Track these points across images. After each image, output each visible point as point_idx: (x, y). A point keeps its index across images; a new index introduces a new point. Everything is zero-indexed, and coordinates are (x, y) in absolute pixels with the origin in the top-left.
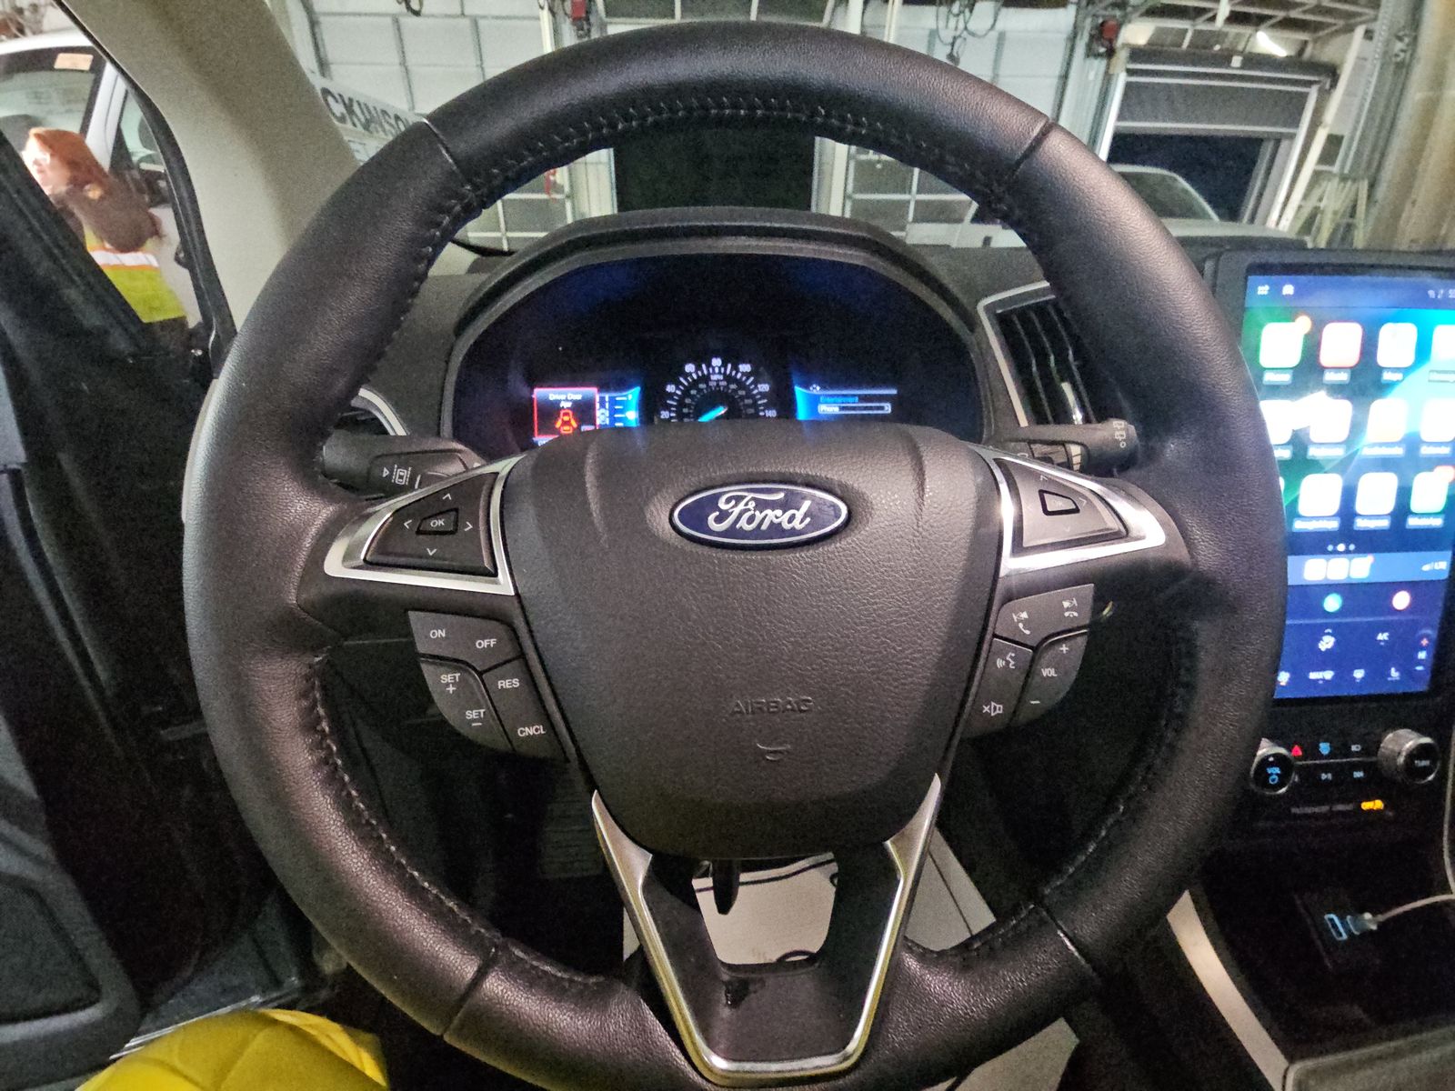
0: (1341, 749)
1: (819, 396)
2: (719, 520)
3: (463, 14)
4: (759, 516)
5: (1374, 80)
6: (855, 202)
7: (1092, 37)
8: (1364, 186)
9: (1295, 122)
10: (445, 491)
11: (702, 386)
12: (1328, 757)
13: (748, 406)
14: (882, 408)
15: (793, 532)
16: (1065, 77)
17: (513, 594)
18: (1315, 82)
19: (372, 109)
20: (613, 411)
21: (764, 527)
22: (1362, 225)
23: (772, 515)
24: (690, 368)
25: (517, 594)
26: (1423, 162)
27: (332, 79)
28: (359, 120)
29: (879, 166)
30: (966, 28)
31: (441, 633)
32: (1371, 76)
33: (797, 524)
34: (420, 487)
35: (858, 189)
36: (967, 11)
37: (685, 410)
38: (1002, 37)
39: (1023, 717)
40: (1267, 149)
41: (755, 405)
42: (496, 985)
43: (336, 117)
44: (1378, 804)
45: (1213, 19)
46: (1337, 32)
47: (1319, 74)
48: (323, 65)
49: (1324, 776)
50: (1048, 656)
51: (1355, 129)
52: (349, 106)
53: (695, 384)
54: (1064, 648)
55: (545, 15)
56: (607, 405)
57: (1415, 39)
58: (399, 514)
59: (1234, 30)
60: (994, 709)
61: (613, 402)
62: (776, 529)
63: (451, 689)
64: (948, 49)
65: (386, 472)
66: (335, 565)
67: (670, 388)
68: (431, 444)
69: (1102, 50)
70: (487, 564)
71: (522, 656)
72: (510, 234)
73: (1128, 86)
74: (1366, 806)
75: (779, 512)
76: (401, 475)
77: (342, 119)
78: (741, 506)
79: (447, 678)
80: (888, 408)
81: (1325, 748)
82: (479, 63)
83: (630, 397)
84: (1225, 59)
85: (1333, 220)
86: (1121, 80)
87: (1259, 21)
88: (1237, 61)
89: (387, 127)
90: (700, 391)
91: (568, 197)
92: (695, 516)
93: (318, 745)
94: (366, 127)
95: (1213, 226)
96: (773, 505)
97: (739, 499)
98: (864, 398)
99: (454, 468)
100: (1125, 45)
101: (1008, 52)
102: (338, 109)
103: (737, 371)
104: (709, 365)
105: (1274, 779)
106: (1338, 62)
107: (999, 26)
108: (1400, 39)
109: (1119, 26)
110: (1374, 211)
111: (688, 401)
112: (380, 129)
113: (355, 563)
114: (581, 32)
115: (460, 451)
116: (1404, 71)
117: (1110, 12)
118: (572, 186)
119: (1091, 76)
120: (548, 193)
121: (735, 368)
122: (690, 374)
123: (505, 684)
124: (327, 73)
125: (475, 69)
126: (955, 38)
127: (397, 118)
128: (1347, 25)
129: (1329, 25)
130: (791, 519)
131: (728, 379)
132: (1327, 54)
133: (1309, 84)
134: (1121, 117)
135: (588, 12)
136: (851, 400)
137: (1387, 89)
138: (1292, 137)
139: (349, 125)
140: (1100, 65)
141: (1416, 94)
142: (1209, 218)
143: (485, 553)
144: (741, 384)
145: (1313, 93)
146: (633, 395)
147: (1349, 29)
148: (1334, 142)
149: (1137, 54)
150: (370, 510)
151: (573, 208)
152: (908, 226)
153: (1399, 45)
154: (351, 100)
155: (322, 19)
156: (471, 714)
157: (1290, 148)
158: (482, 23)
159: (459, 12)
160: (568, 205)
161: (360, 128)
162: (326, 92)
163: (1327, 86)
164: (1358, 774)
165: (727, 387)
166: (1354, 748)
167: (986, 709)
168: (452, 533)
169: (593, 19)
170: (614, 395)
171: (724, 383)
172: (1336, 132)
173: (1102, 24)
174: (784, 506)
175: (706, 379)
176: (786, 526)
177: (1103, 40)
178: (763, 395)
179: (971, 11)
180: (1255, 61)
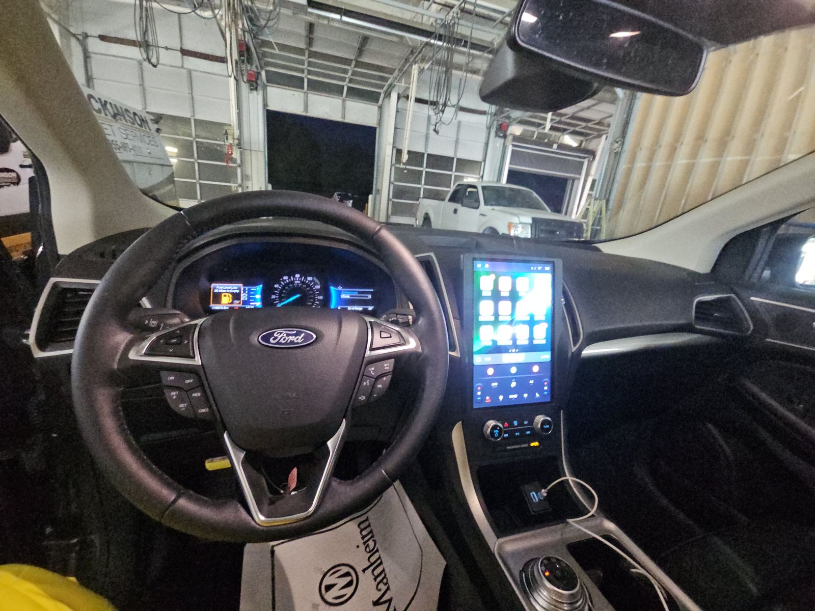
0: (521, 424)
1: (341, 291)
2: (274, 339)
3: (182, 67)
4: (287, 338)
5: (606, 159)
6: (395, 186)
7: (497, 129)
8: (604, 202)
9: (580, 174)
10: (177, 330)
11: (291, 285)
12: (517, 426)
13: (311, 294)
14: (367, 297)
15: (298, 343)
16: (487, 144)
17: (200, 364)
18: (587, 157)
19: (119, 107)
20: (249, 295)
21: (288, 342)
22: (604, 218)
23: (292, 338)
24: (285, 278)
25: (202, 364)
26: (627, 193)
27: (94, 89)
28: (110, 113)
29: (405, 171)
30: (440, 120)
31: (172, 378)
32: (605, 157)
33: (299, 341)
34: (163, 329)
35: (396, 180)
36: (441, 113)
37: (283, 295)
38: (459, 123)
39: (372, 400)
40: (570, 183)
41: (314, 294)
42: (183, 502)
43: (95, 110)
44: (536, 444)
45: (544, 128)
46: (595, 137)
47: (588, 154)
48: (89, 79)
49: (517, 434)
50: (379, 381)
51: (600, 176)
52: (104, 104)
53: (287, 284)
54: (384, 379)
55: (232, 81)
56: (247, 292)
57: (623, 143)
58: (159, 338)
59: (554, 133)
60: (363, 398)
61: (249, 291)
62: (292, 342)
63: (175, 397)
64: (434, 127)
65: (147, 322)
66: (132, 355)
67: (276, 286)
68: (164, 311)
69: (501, 135)
70: (191, 354)
71: (202, 385)
72: (201, 182)
73: (513, 151)
74: (532, 444)
75: (294, 337)
76: (153, 323)
77: (99, 111)
78: (282, 335)
79: (173, 393)
80: (370, 297)
81: (515, 423)
82: (190, 92)
83: (258, 289)
84: (550, 145)
85: (594, 216)
86: (510, 149)
87: (564, 131)
88: (555, 146)
89: (128, 118)
90: (289, 287)
91: (239, 166)
92: (266, 338)
93: (119, 420)
94: (114, 116)
95: (548, 214)
96: (292, 335)
97: (281, 333)
98: (359, 293)
99: (176, 320)
100: (510, 134)
101: (462, 130)
102: (97, 106)
103: (307, 280)
104: (294, 277)
105: (496, 435)
106: (595, 150)
107: (458, 118)
108: (617, 142)
109: (508, 126)
110: (609, 213)
111: (284, 291)
112: (123, 119)
113: (140, 354)
114: (252, 87)
115: (179, 314)
116: (618, 156)
117: (504, 120)
118: (242, 161)
119: (498, 145)
120: (227, 162)
121: (306, 278)
122: (285, 280)
123: (195, 395)
124: (91, 84)
125: (188, 95)
126: (436, 123)
127: (135, 114)
128: (598, 135)
129: (591, 134)
130: (297, 339)
131: (303, 283)
132: (591, 146)
133: (584, 158)
134: (511, 163)
135: (257, 79)
136: (355, 293)
137: (611, 164)
138: (579, 179)
139: (103, 115)
140: (501, 141)
141: (623, 166)
142: (547, 210)
143: (191, 352)
144: (308, 285)
145: (586, 162)
146: (259, 288)
147: (600, 136)
148: (594, 181)
149: (516, 138)
150: (147, 336)
151: (242, 171)
152: (420, 199)
153: (616, 145)
154: (106, 102)
155: (92, 55)
156: (181, 406)
157: (578, 184)
158: (194, 73)
159: (180, 66)
160: (239, 170)
161: (109, 117)
162: (90, 96)
163: (591, 159)
164: (528, 433)
165: (302, 286)
166: (526, 423)
167: (360, 398)
168: (180, 344)
169: (259, 82)
170: (249, 287)
171: (300, 285)
172: (595, 178)
173: (501, 124)
174: (296, 335)
175: (293, 282)
176: (296, 341)
177: (502, 131)
178: (318, 290)
179: (443, 113)
180: (562, 146)
